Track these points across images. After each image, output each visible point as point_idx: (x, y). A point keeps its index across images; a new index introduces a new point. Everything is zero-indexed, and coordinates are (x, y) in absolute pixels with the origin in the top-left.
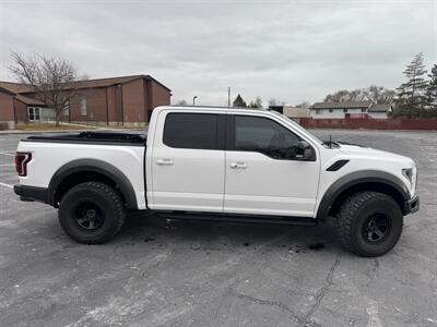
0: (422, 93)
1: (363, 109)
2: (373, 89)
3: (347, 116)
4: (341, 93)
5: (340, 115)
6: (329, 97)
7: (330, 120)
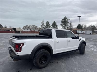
0: (44, 27)
1: (34, 29)
2: (33, 25)
3: (31, 31)
4: (27, 26)
5: (29, 30)
6: (24, 26)
7: (27, 31)
